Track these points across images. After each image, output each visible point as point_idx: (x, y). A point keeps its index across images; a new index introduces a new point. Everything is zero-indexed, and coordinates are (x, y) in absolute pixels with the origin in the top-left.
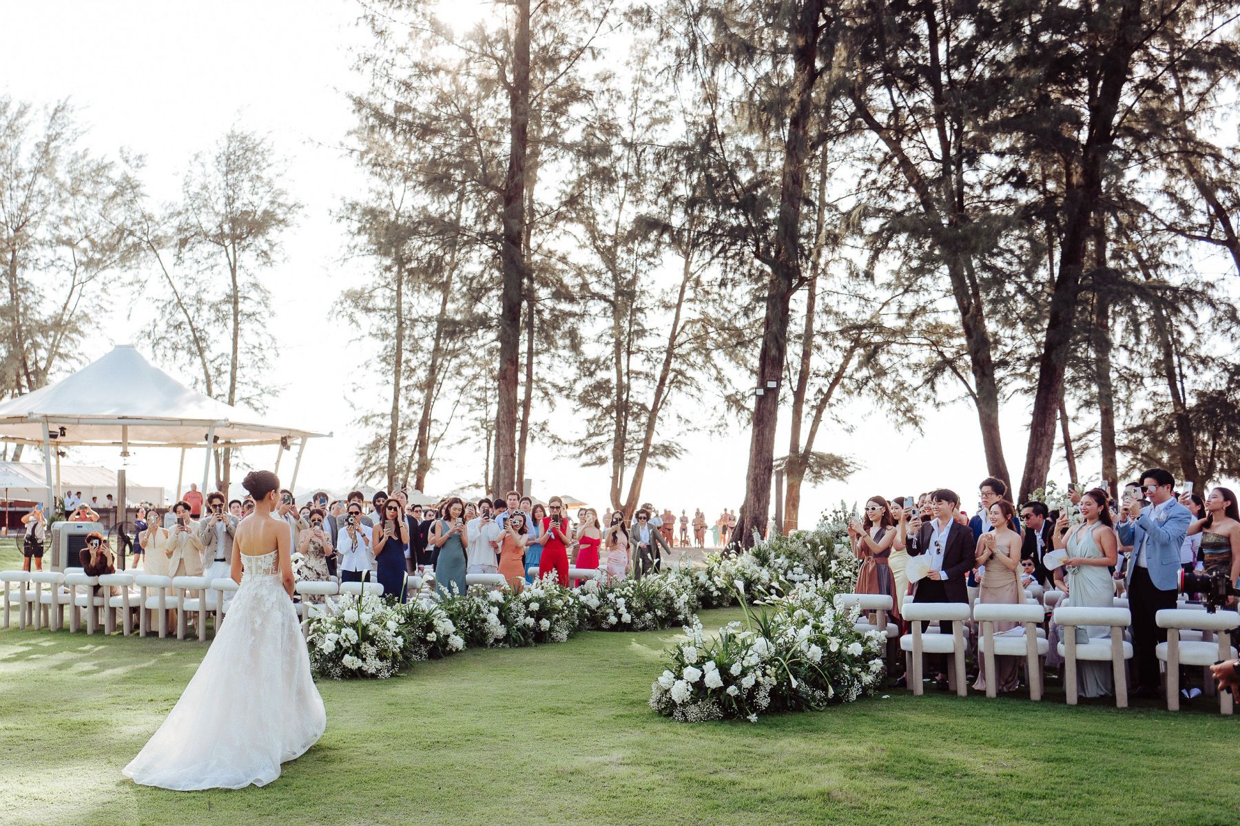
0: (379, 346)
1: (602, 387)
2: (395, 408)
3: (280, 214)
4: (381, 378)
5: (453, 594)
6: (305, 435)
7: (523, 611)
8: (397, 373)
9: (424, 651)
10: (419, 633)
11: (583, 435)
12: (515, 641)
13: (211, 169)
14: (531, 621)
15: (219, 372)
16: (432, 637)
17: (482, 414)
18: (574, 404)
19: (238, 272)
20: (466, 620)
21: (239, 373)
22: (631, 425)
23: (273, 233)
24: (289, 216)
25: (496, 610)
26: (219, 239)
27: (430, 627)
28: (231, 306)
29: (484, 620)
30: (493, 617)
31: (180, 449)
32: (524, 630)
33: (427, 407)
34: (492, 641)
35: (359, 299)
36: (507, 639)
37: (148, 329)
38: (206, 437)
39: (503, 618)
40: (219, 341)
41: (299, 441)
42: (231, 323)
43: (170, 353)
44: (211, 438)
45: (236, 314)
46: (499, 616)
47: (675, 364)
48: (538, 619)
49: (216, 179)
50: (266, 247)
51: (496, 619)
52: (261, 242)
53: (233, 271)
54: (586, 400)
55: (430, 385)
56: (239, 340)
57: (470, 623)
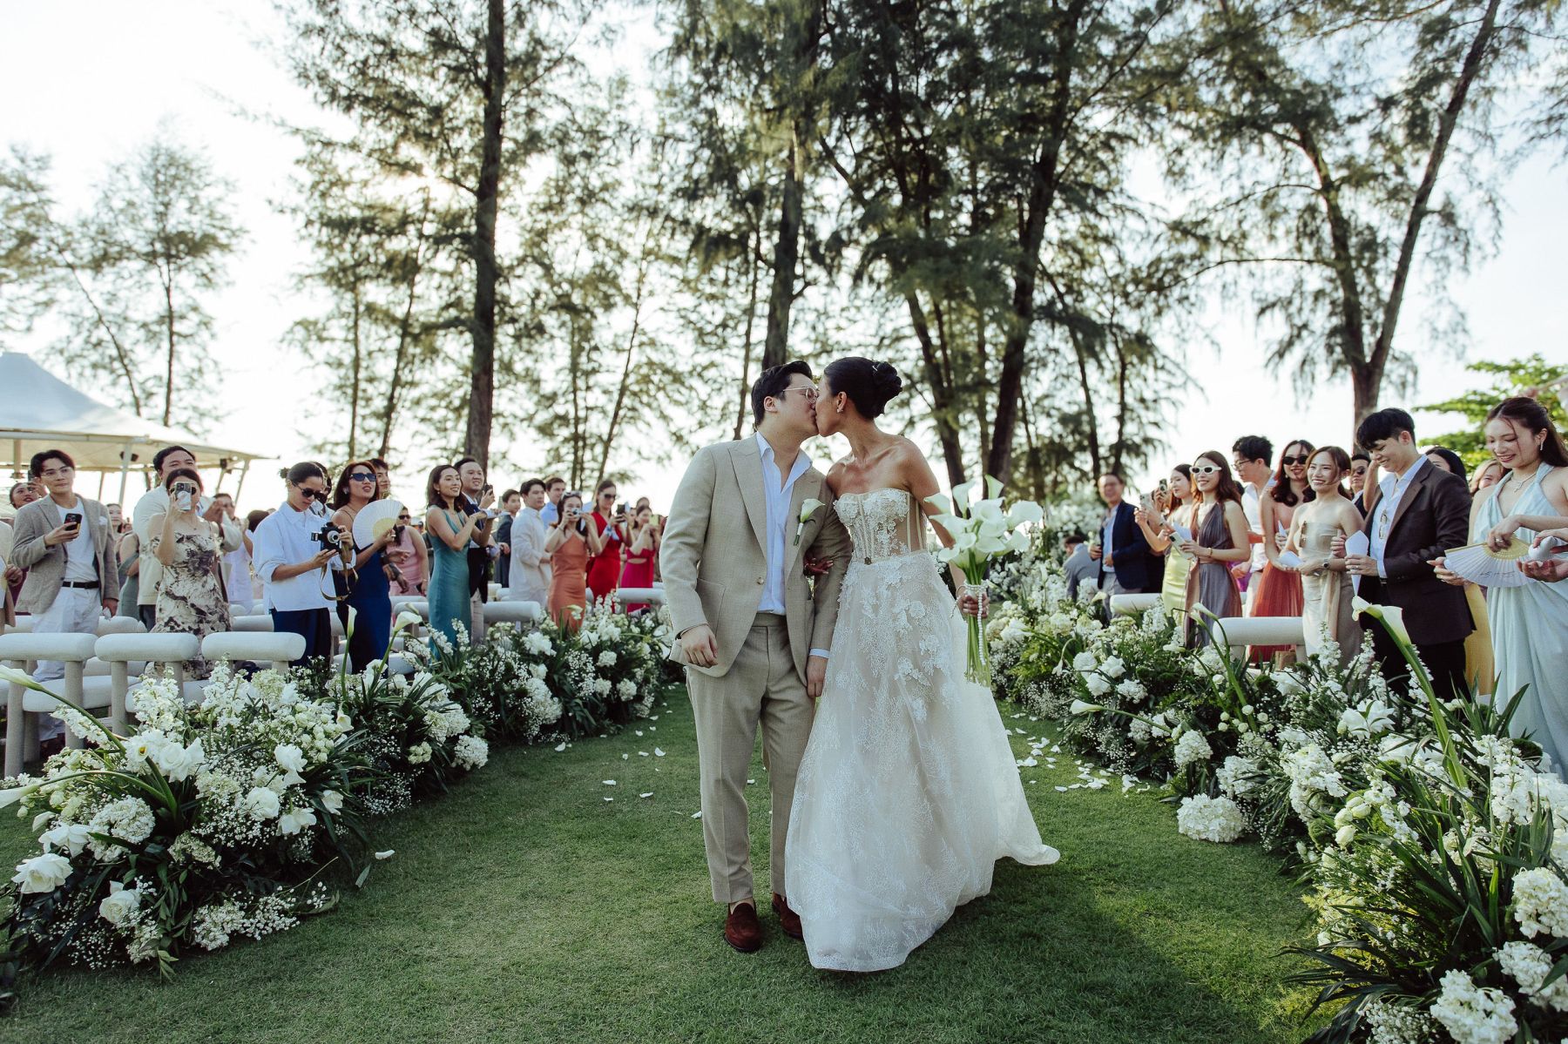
0: (333, 376)
1: (563, 419)
2: (352, 438)
3: (222, 237)
4: (334, 406)
5: (456, 644)
6: (248, 458)
7: (590, 668)
8: (354, 403)
9: (401, 788)
10: (391, 748)
11: (543, 463)
12: (581, 726)
13: (136, 182)
14: (604, 686)
15: (150, 395)
16: (421, 753)
17: (443, 443)
18: (533, 433)
19: (173, 293)
20: (486, 696)
21: (174, 396)
22: (588, 455)
23: (215, 255)
24: (234, 241)
25: (542, 669)
26: (151, 257)
27: (416, 731)
28: (165, 328)
29: (522, 693)
30: (537, 686)
31: (99, 473)
32: (593, 703)
33: (386, 434)
34: (536, 731)
35: (313, 330)
36: (563, 724)
37: (59, 346)
38: (122, 455)
39: (555, 685)
40: (150, 362)
41: (241, 464)
42: (166, 345)
43: (88, 372)
44: (128, 456)
45: (172, 334)
46: (548, 680)
47: (626, 401)
48: (615, 681)
49: (144, 195)
50: (206, 270)
51: (544, 688)
52: (202, 264)
53: (168, 290)
54: (545, 430)
55: (388, 413)
56: (174, 362)
57: (495, 700)
